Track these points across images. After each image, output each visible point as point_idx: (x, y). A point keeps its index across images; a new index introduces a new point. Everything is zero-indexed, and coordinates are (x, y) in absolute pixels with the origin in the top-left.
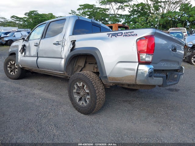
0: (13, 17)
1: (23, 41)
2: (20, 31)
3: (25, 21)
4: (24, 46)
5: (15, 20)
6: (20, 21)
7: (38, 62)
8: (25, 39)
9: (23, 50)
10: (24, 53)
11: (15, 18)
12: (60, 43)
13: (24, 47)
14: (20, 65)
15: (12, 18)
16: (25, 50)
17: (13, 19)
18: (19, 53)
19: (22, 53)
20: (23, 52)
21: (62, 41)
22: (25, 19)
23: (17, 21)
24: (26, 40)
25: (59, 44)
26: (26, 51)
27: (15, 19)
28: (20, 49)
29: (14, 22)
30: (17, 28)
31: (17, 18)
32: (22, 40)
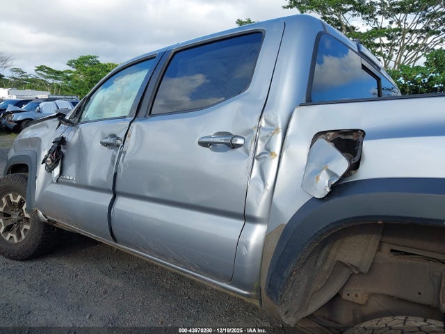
0: (41, 68)
1: (58, 122)
2: (55, 99)
3: (68, 79)
4: (61, 142)
5: (44, 76)
6: (56, 78)
7: (114, 214)
8: (67, 118)
9: (57, 157)
10: (57, 171)
11: (46, 72)
12: (240, 141)
13: (59, 148)
14: (40, 213)
15: (39, 72)
16: (63, 157)
17: (40, 74)
18: (42, 169)
19: (50, 170)
20: (55, 164)
21: (251, 131)
22: (69, 75)
23: (50, 77)
24: (68, 122)
25: (234, 146)
26: (66, 161)
27: (45, 74)
28: (44, 153)
29: (43, 80)
30: (49, 93)
31: (50, 71)
32: (56, 122)
